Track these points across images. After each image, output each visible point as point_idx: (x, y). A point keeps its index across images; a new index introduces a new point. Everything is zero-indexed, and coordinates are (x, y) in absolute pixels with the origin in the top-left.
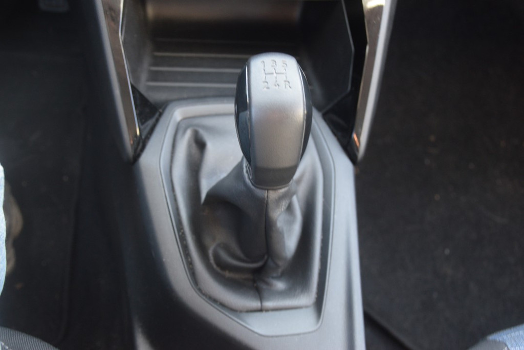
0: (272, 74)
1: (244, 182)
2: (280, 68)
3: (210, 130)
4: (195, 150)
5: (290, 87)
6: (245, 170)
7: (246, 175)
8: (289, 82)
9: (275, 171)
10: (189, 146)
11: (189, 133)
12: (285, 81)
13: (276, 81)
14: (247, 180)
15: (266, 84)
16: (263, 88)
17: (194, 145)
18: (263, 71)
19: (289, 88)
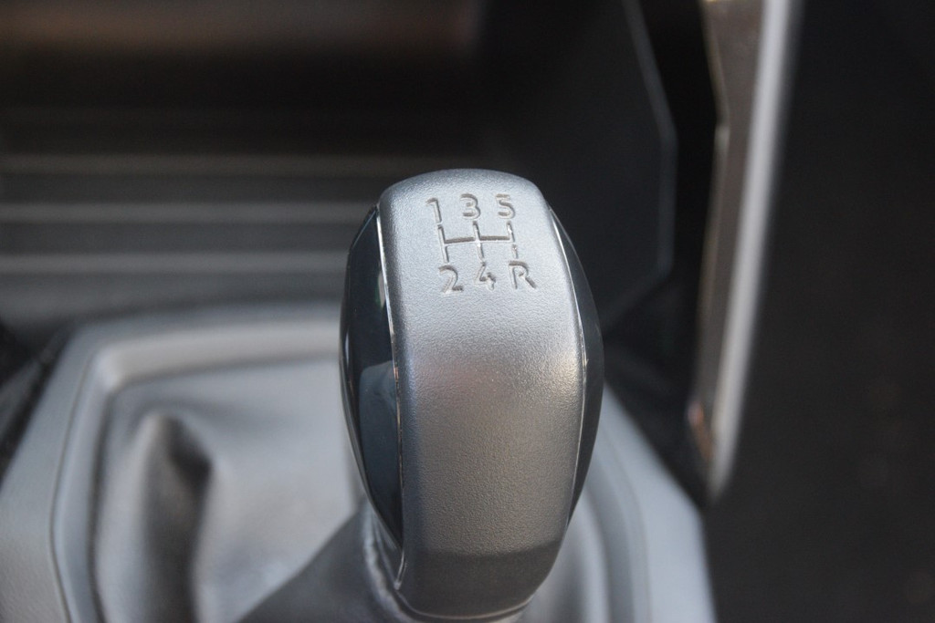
0: (471, 239)
1: (371, 600)
2: (492, 222)
3: (227, 417)
4: (172, 486)
5: (532, 284)
6: (371, 559)
7: (376, 575)
8: (524, 265)
9: (487, 560)
10: (153, 475)
11: (149, 432)
12: (513, 264)
13: (484, 264)
14: (383, 594)
15: (451, 274)
16: (443, 290)
17: (168, 472)
18: (437, 233)
19: (527, 284)
